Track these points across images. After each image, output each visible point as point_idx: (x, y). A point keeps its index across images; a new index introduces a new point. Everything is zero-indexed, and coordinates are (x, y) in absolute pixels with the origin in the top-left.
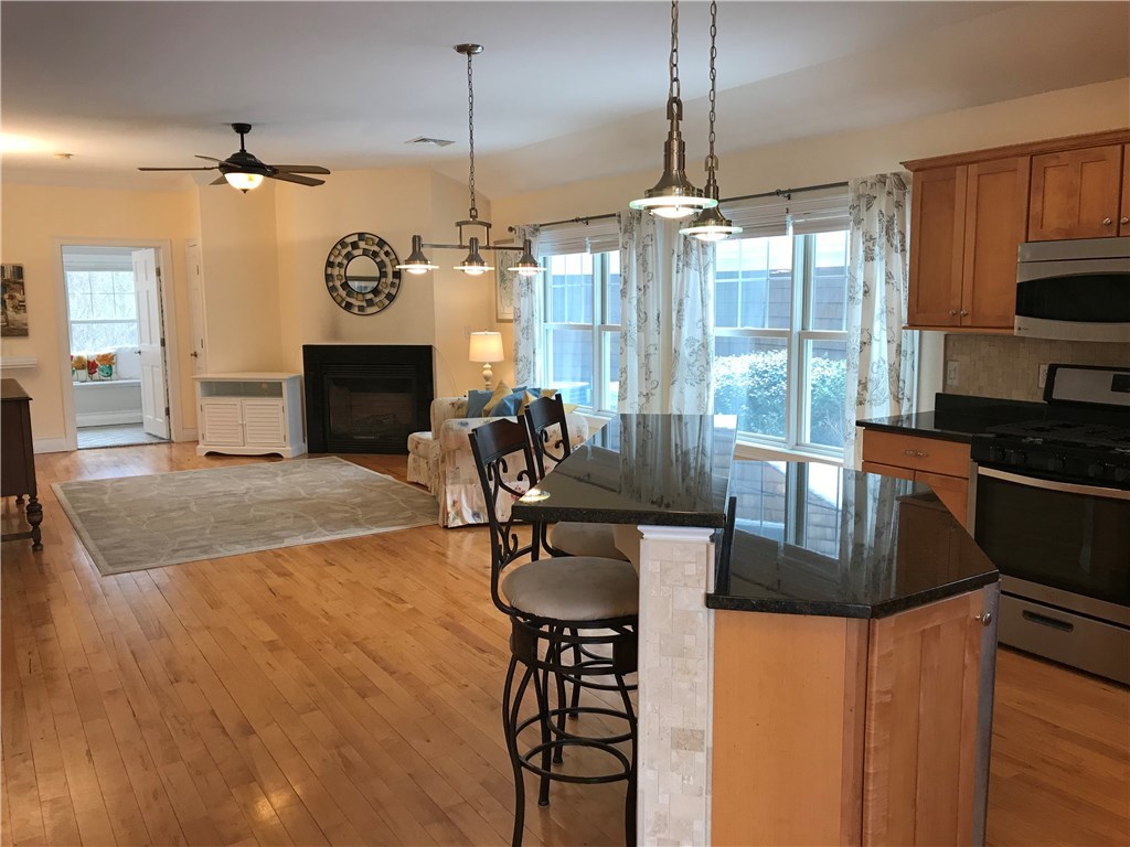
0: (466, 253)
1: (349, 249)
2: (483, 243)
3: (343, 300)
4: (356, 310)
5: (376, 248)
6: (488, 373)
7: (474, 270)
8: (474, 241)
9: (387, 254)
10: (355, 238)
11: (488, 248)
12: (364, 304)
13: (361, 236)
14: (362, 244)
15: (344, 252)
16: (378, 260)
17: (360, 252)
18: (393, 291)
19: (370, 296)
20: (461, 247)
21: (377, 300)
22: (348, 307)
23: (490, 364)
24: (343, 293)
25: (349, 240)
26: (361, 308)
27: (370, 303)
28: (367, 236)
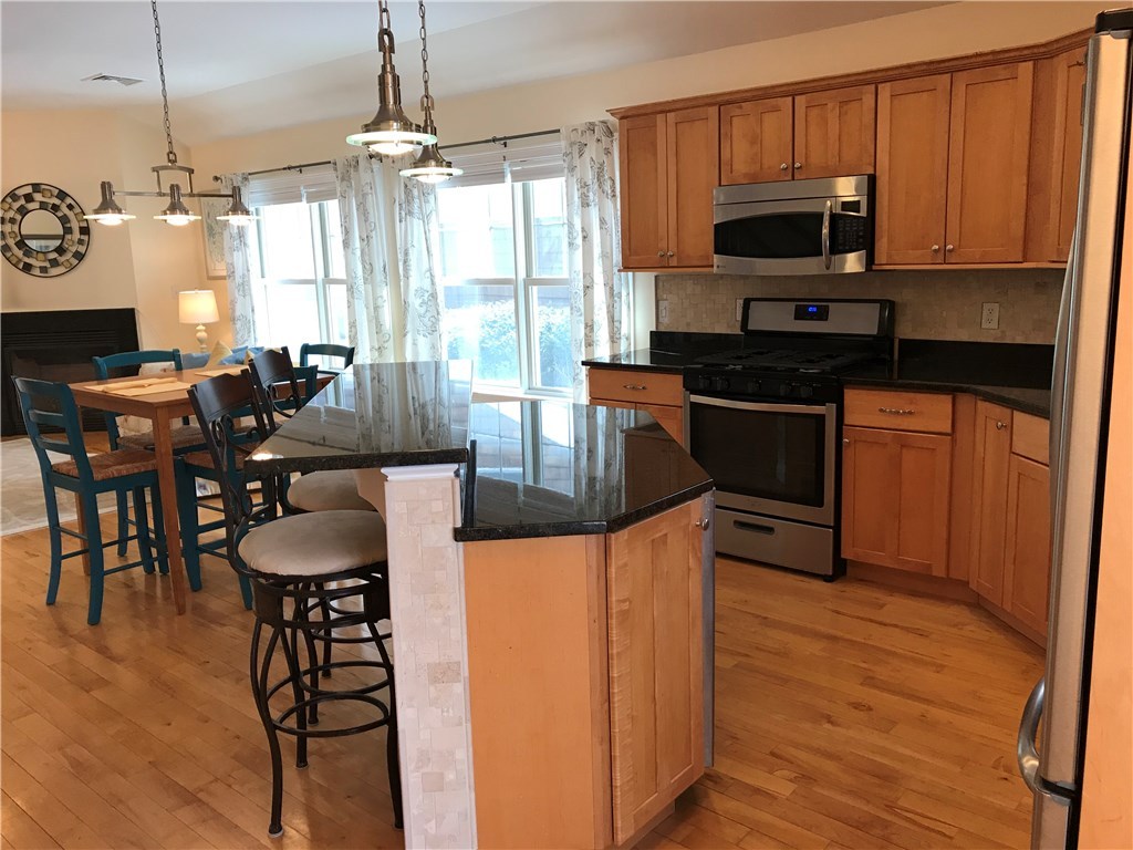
0: (167, 201)
1: (22, 202)
2: (185, 189)
3: (20, 260)
4: (37, 272)
5: (57, 202)
6: (202, 335)
7: (178, 220)
8: (174, 188)
9: (70, 207)
10: (29, 190)
11: (191, 195)
12: (47, 264)
13: (36, 187)
14: (38, 197)
15: (16, 205)
16: (60, 214)
17: (36, 205)
18: (82, 249)
19: (53, 256)
20: (161, 194)
21: (62, 259)
22: (27, 268)
23: (204, 325)
24: (20, 253)
25: (21, 192)
26: (43, 270)
27: (54, 263)
28: (43, 187)
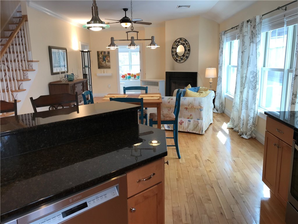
1: (178, 43)
3: (175, 58)
4: (178, 61)
5: (184, 42)
6: (211, 81)
8: (132, 38)
9: (187, 44)
10: (179, 40)
11: (137, 40)
12: (180, 59)
14: (181, 42)
15: (176, 44)
16: (184, 46)
17: (180, 44)
18: (188, 55)
19: (182, 57)
20: (128, 40)
21: (183, 58)
22: (176, 60)
24: (175, 56)
26: (180, 61)
28: (182, 39)
